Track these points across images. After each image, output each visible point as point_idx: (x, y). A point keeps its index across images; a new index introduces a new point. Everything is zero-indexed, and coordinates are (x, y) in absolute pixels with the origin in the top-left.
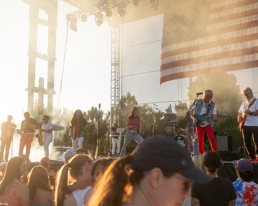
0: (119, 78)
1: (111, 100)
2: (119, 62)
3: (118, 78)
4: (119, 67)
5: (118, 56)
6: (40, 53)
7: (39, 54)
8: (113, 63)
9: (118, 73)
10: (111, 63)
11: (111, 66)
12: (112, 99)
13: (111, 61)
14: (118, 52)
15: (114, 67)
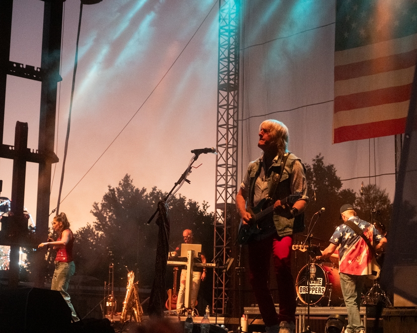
0: (238, 120)
1: (217, 176)
2: (237, 81)
3: (234, 120)
4: (238, 93)
5: (235, 67)
6: (16, 63)
7: (15, 65)
8: (222, 83)
9: (234, 107)
10: (219, 83)
11: (219, 92)
12: (218, 174)
13: (219, 79)
14: (235, 55)
15: (224, 94)
